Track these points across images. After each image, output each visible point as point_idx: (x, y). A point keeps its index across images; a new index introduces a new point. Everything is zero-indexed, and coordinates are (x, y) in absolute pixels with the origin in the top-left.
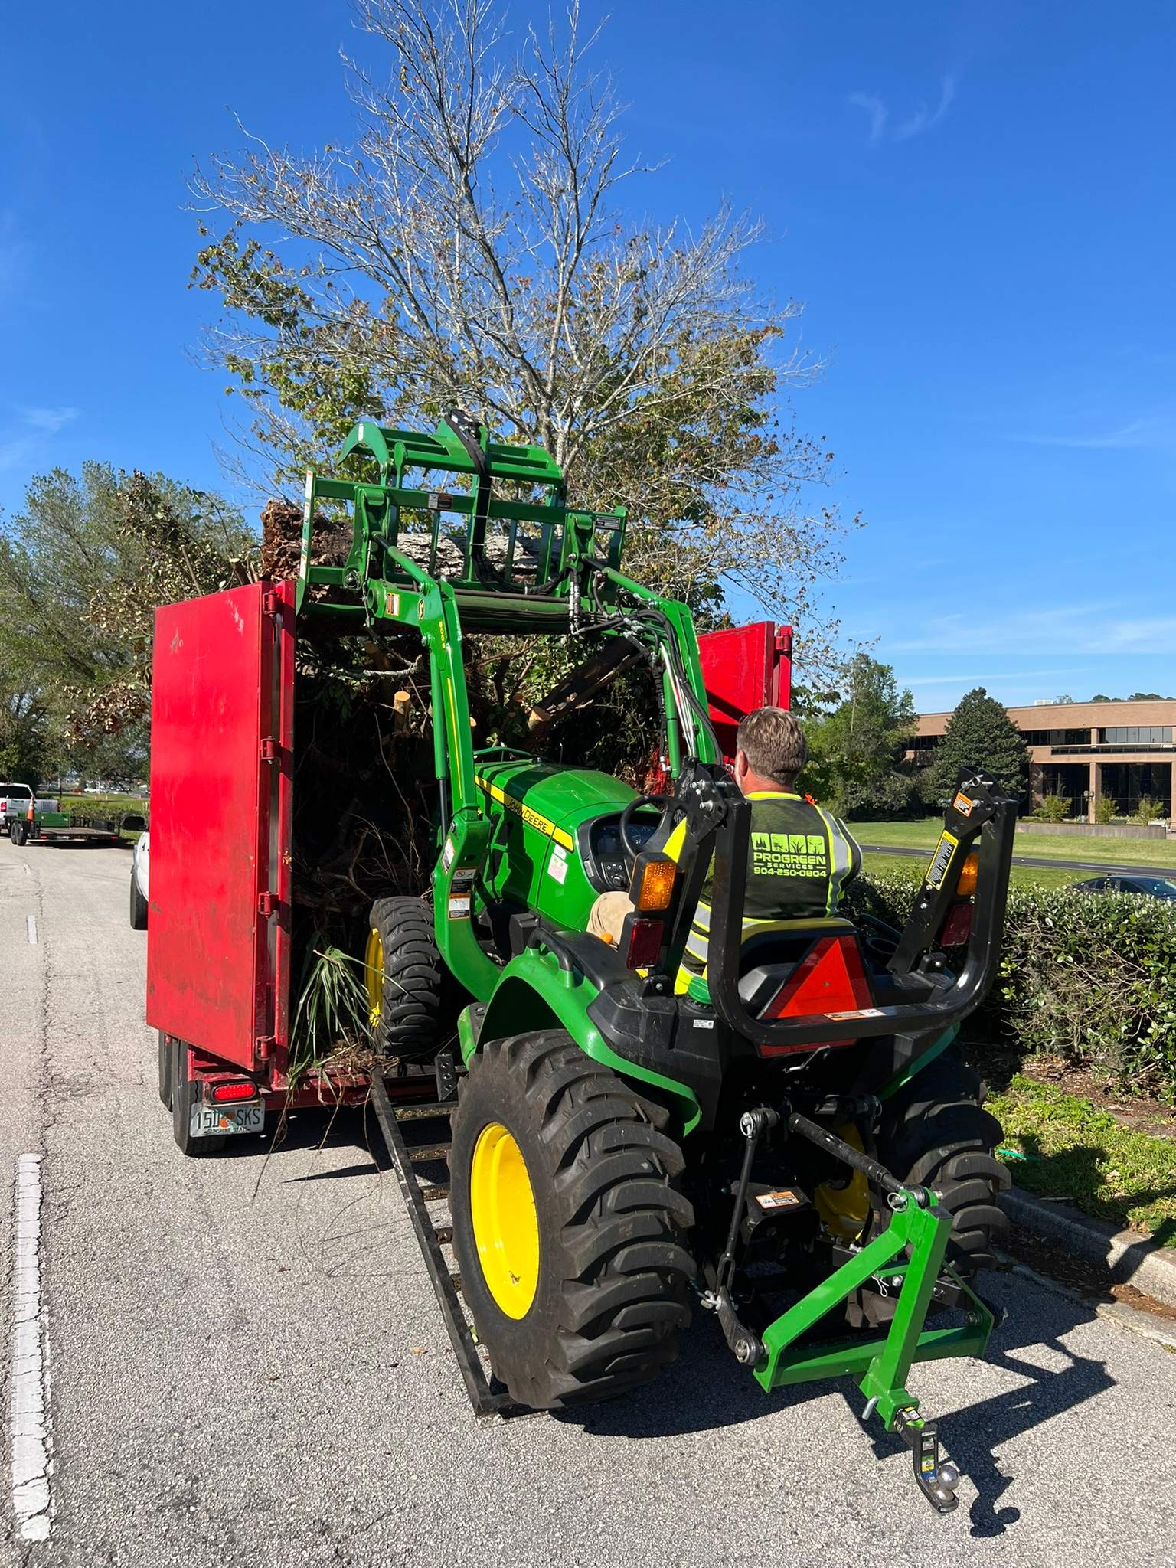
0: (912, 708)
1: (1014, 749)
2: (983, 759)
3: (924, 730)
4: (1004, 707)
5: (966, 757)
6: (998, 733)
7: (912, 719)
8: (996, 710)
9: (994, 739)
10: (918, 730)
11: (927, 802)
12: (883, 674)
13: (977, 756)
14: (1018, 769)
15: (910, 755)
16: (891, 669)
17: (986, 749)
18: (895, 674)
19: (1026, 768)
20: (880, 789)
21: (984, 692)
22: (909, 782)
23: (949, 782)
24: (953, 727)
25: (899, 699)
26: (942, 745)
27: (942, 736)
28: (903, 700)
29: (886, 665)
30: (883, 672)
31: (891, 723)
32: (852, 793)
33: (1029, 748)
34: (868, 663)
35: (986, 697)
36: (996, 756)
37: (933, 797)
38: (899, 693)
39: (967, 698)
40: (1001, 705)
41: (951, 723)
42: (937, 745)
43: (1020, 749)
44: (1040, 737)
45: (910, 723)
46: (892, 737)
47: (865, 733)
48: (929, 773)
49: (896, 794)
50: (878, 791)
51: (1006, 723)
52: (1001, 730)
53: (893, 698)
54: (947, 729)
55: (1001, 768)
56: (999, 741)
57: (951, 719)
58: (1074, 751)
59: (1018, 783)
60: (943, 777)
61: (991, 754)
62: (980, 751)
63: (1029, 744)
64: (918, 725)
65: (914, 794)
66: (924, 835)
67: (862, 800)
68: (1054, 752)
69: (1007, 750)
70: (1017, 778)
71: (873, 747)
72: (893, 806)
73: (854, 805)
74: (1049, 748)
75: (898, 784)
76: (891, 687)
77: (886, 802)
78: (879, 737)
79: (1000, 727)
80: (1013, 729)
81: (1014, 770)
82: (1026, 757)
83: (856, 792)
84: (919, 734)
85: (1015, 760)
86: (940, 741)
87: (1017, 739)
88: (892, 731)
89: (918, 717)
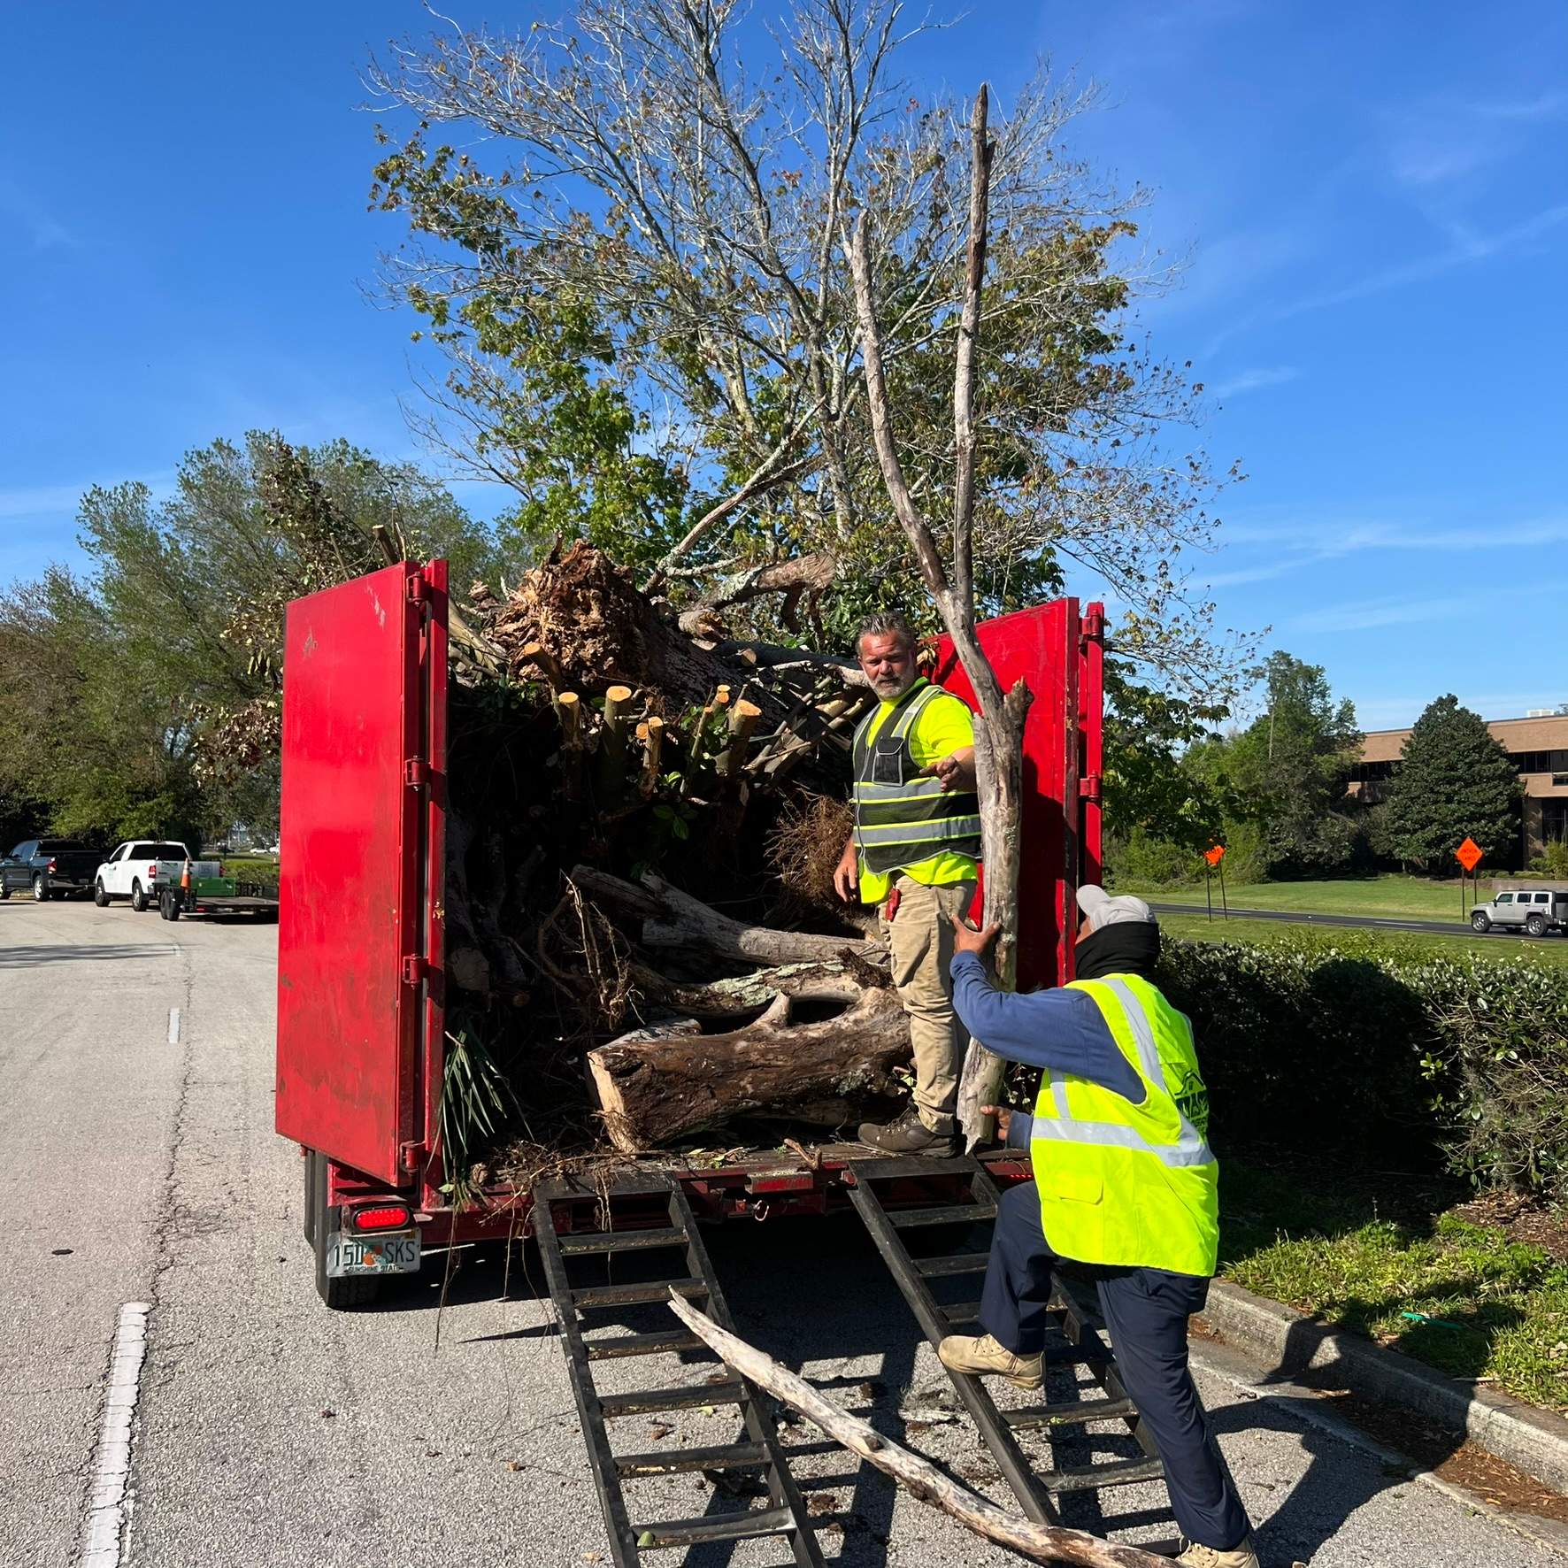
0: (1354, 724)
1: (1500, 777)
2: (1456, 793)
3: (1372, 753)
4: (1483, 720)
5: (1432, 791)
6: (1477, 757)
7: (1357, 738)
8: (1473, 724)
9: (1471, 765)
10: (1363, 753)
11: (1378, 853)
12: (1312, 680)
13: (1446, 789)
14: (1506, 805)
15: (1354, 787)
16: (1322, 670)
17: (1459, 779)
18: (1328, 678)
19: (1518, 804)
20: (1312, 836)
21: (1454, 700)
22: (1353, 825)
23: (1409, 824)
24: (1412, 748)
25: (1334, 712)
26: (1398, 774)
27: (1398, 762)
28: (1341, 713)
29: (1313, 665)
30: (1310, 675)
31: (1326, 745)
32: (1272, 842)
33: (1522, 777)
34: (1290, 664)
35: (1457, 708)
36: (1475, 789)
37: (1387, 846)
38: (1335, 703)
39: (1430, 709)
40: (1479, 718)
41: (1409, 744)
42: (1390, 774)
43: (1509, 777)
44: (1537, 761)
45: (1353, 745)
46: (1327, 764)
47: (1288, 759)
48: (1382, 813)
49: (1335, 842)
50: (1309, 839)
51: (1488, 742)
52: (1480, 753)
53: (1326, 711)
54: (1403, 751)
55: (1483, 805)
56: (1477, 767)
57: (1409, 738)
59: (1507, 824)
60: (1400, 818)
61: (1467, 785)
62: (1451, 782)
63: (1521, 771)
64: (1364, 747)
65: (1360, 840)
66: (1376, 898)
67: (1287, 851)
68: (1557, 781)
69: (1489, 779)
70: (1505, 818)
71: (1300, 778)
72: (1331, 858)
73: (1276, 857)
74: (1549, 776)
75: (1340, 827)
76: (1323, 695)
77: (1321, 854)
78: (1307, 764)
79: (1478, 748)
80: (1498, 750)
81: (1500, 808)
82: (1517, 789)
83: (1278, 840)
84: (1364, 759)
85: (1501, 793)
86: (1395, 769)
87: (1503, 764)
88: (1326, 756)
89: (1364, 736)
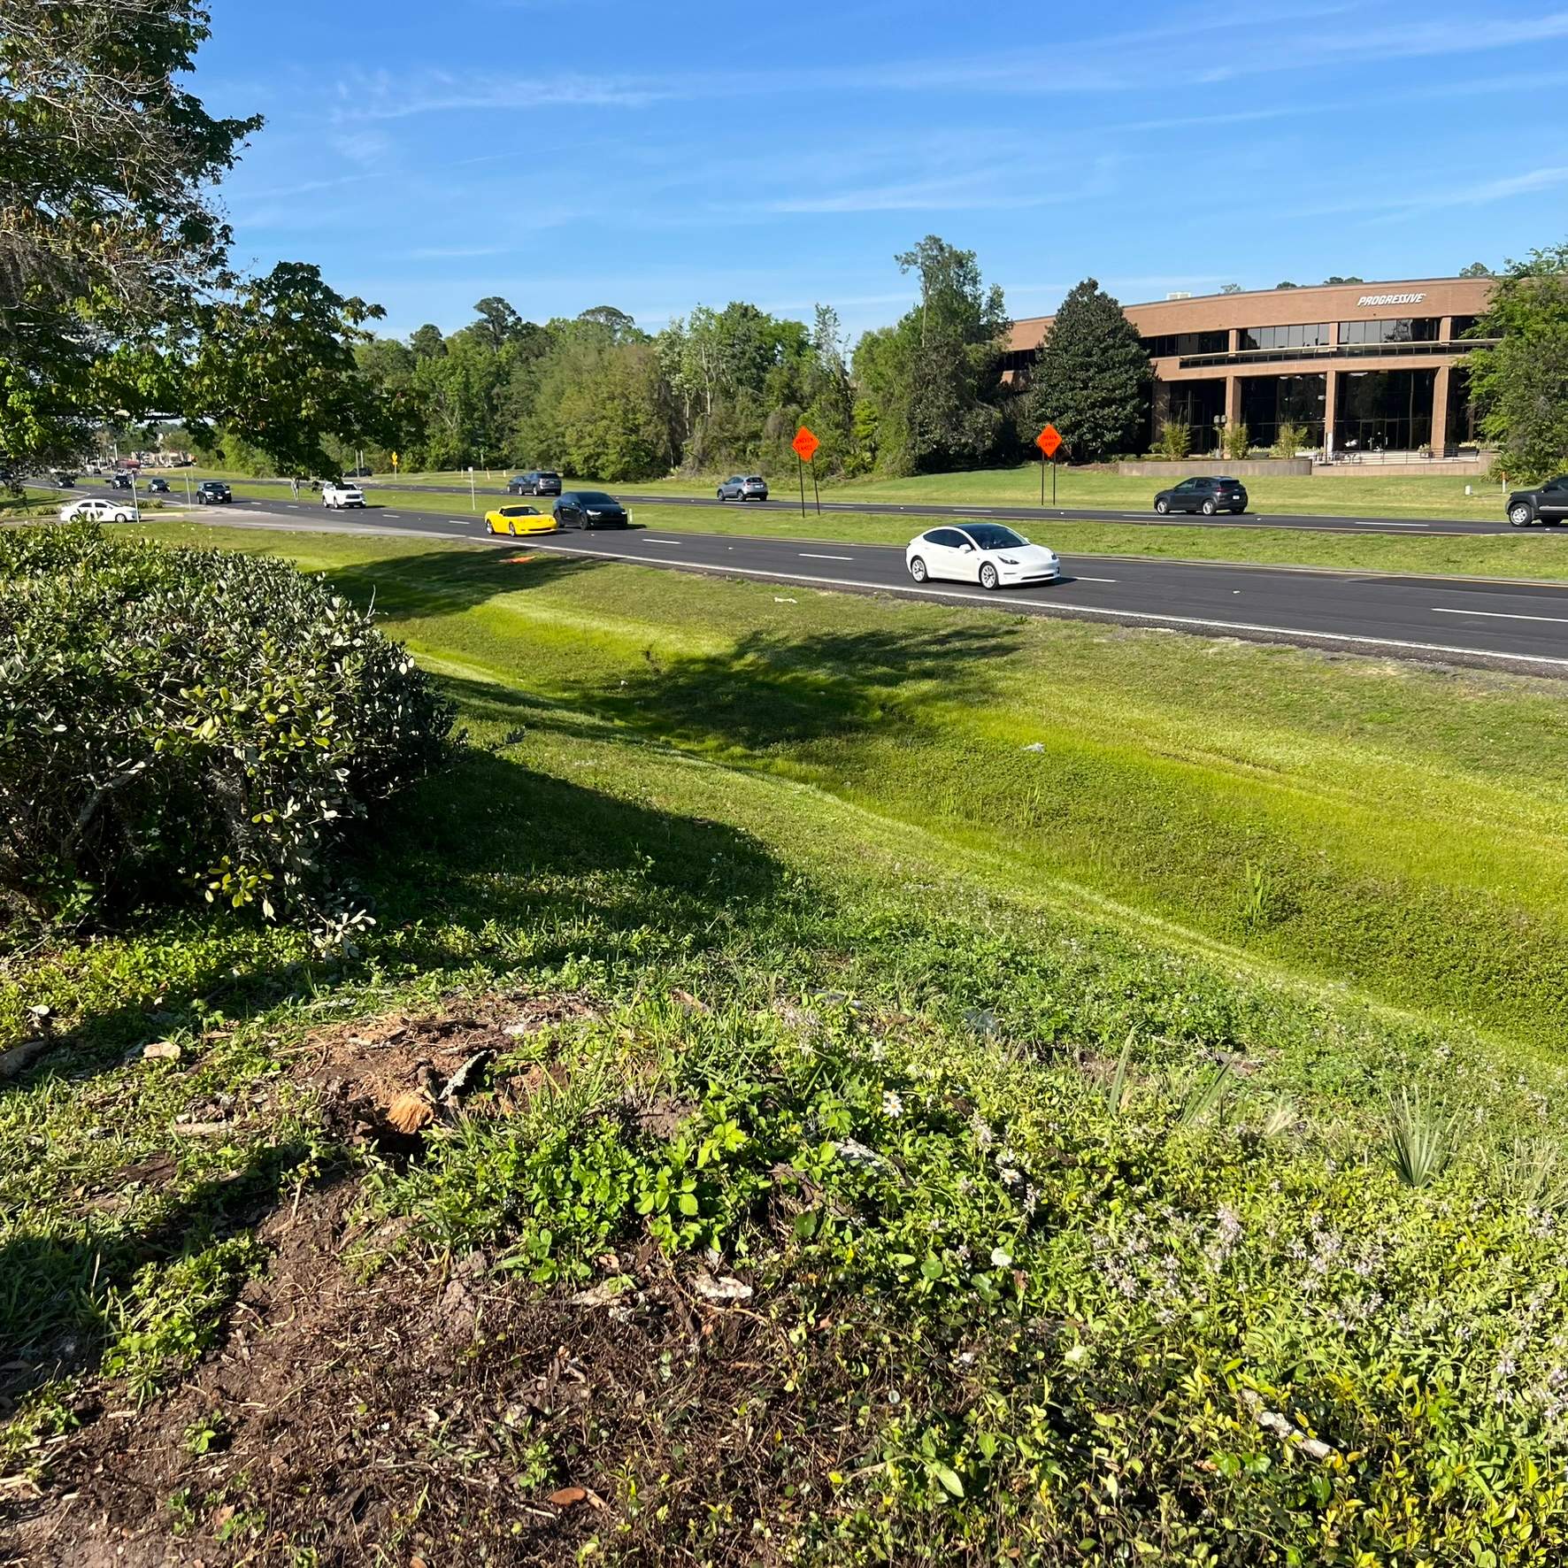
0: (1004, 312)
1: (1131, 362)
2: (1091, 379)
3: (1018, 342)
4: (1120, 305)
5: (1070, 378)
6: (1111, 342)
7: (1006, 326)
8: (1109, 308)
9: (1105, 351)
10: (1011, 342)
11: (1022, 441)
12: (961, 265)
13: (1082, 375)
14: (1135, 390)
15: (1008, 376)
17: (1094, 365)
18: (979, 264)
19: (1148, 388)
20: (958, 427)
21: (1094, 285)
22: (998, 415)
23: (1049, 412)
24: (1054, 335)
25: (985, 299)
26: (1040, 362)
27: (1042, 350)
28: (992, 300)
29: (965, 251)
30: (960, 261)
34: (941, 249)
35: (1097, 293)
36: (1107, 375)
37: (1030, 435)
38: (985, 291)
39: (1072, 295)
40: (1116, 302)
41: (1051, 331)
44: (1166, 345)
45: (1001, 333)
47: (936, 350)
48: (1026, 401)
49: (979, 433)
50: (954, 430)
51: (1122, 327)
52: (1114, 338)
53: (977, 297)
54: (1046, 338)
56: (1111, 353)
57: (1052, 325)
58: (1208, 363)
59: (1135, 409)
61: (1101, 370)
62: (1086, 367)
63: (1152, 355)
65: (1005, 430)
67: (936, 442)
68: (1184, 365)
69: (1121, 364)
70: (1134, 402)
71: (948, 369)
72: (975, 449)
73: (924, 450)
74: (1176, 360)
79: (1113, 333)
80: (1133, 335)
81: (1129, 393)
82: (1147, 373)
83: (927, 432)
86: (1038, 356)
87: (1136, 348)
88: (975, 345)
89: (1012, 324)
